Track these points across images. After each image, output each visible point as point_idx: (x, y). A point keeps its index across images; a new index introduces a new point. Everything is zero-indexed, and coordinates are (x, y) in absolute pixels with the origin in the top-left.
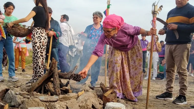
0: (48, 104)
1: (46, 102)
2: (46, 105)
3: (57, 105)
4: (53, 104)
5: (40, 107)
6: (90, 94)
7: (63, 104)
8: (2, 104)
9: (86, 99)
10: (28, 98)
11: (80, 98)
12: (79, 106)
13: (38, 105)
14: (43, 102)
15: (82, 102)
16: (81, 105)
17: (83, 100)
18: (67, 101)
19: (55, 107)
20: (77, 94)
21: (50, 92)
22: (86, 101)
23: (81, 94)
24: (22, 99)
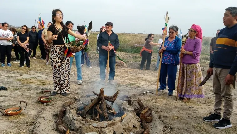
0: (99, 130)
1: (98, 128)
2: (98, 130)
3: (107, 130)
4: (104, 129)
5: (94, 133)
6: (130, 115)
7: (111, 128)
8: (65, 129)
9: (128, 121)
10: (84, 124)
11: (124, 121)
12: (123, 129)
13: (93, 131)
14: (96, 128)
15: (125, 125)
16: (124, 128)
17: (126, 123)
18: (114, 126)
19: (105, 133)
20: (121, 118)
21: (99, 113)
22: (128, 123)
23: (124, 117)
24: (79, 125)
